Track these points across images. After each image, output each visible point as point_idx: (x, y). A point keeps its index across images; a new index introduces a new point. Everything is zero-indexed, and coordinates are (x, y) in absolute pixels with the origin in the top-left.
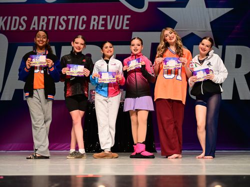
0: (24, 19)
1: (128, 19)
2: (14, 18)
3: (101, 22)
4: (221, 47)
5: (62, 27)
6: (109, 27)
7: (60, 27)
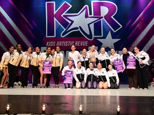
0: (54, 43)
1: (87, 43)
2: (51, 42)
3: (79, 43)
4: (117, 51)
6: (81, 45)
7: (66, 45)
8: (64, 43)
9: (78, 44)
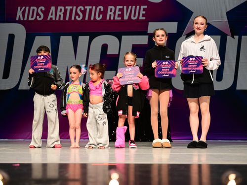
0: (41, 10)
1: (144, 10)
2: (32, 8)
4: (237, 37)
5: (79, 17)
6: (126, 18)
7: (77, 18)
8: (71, 10)
9: (115, 13)
